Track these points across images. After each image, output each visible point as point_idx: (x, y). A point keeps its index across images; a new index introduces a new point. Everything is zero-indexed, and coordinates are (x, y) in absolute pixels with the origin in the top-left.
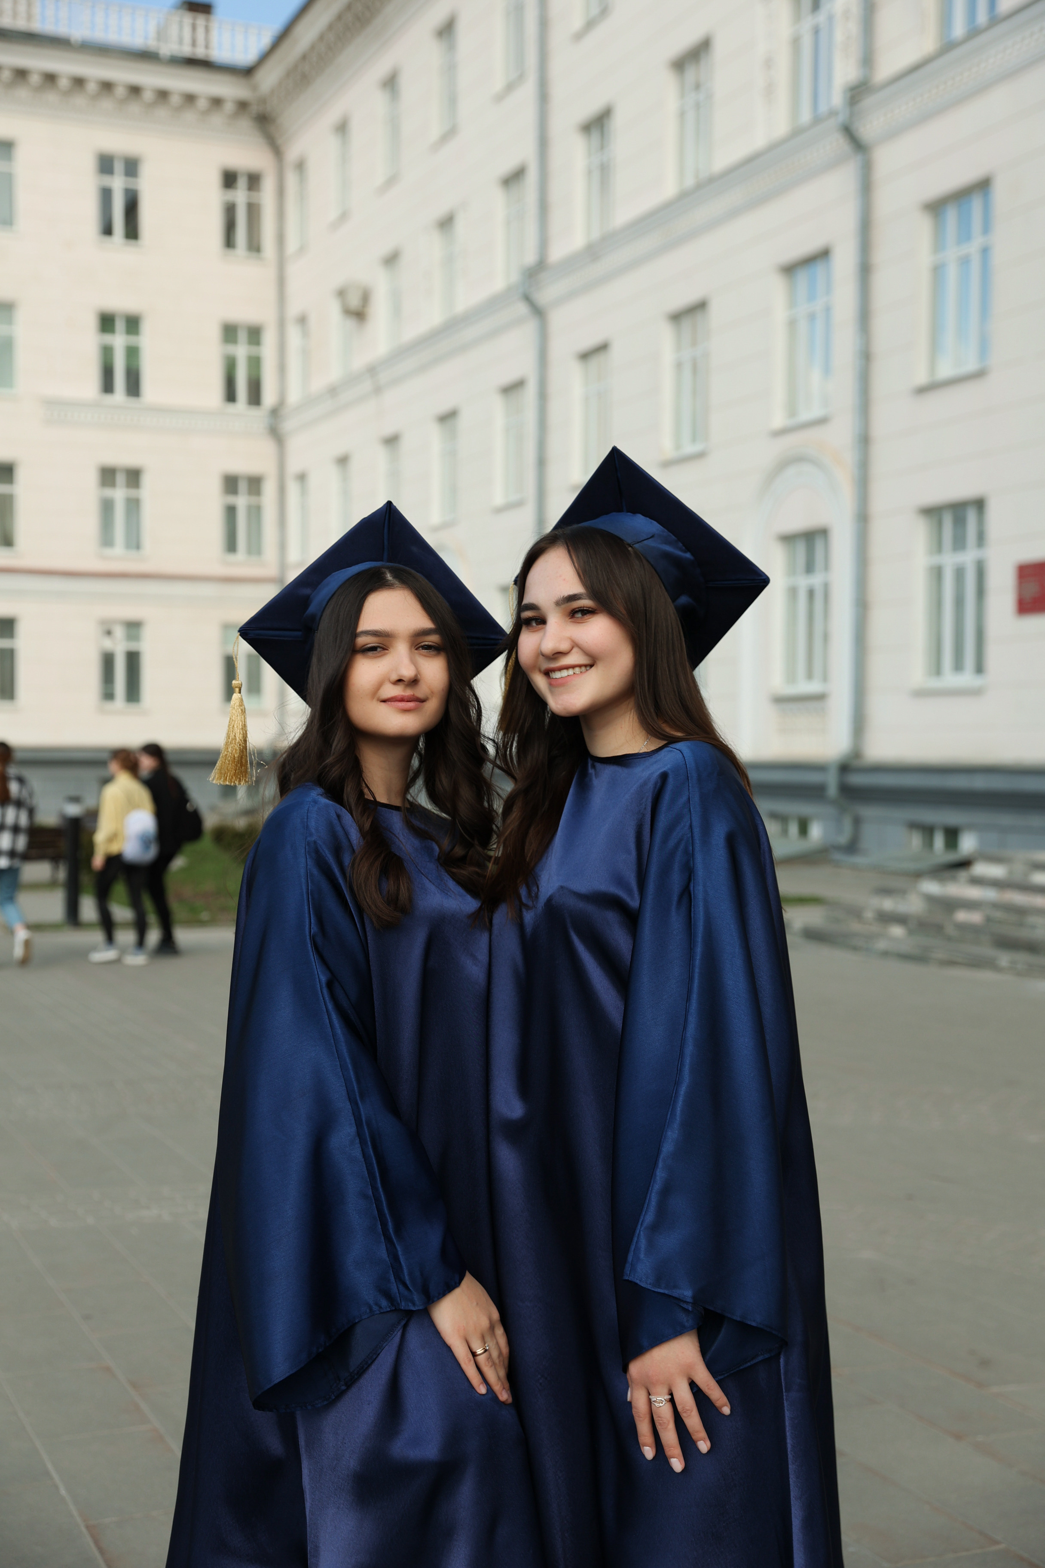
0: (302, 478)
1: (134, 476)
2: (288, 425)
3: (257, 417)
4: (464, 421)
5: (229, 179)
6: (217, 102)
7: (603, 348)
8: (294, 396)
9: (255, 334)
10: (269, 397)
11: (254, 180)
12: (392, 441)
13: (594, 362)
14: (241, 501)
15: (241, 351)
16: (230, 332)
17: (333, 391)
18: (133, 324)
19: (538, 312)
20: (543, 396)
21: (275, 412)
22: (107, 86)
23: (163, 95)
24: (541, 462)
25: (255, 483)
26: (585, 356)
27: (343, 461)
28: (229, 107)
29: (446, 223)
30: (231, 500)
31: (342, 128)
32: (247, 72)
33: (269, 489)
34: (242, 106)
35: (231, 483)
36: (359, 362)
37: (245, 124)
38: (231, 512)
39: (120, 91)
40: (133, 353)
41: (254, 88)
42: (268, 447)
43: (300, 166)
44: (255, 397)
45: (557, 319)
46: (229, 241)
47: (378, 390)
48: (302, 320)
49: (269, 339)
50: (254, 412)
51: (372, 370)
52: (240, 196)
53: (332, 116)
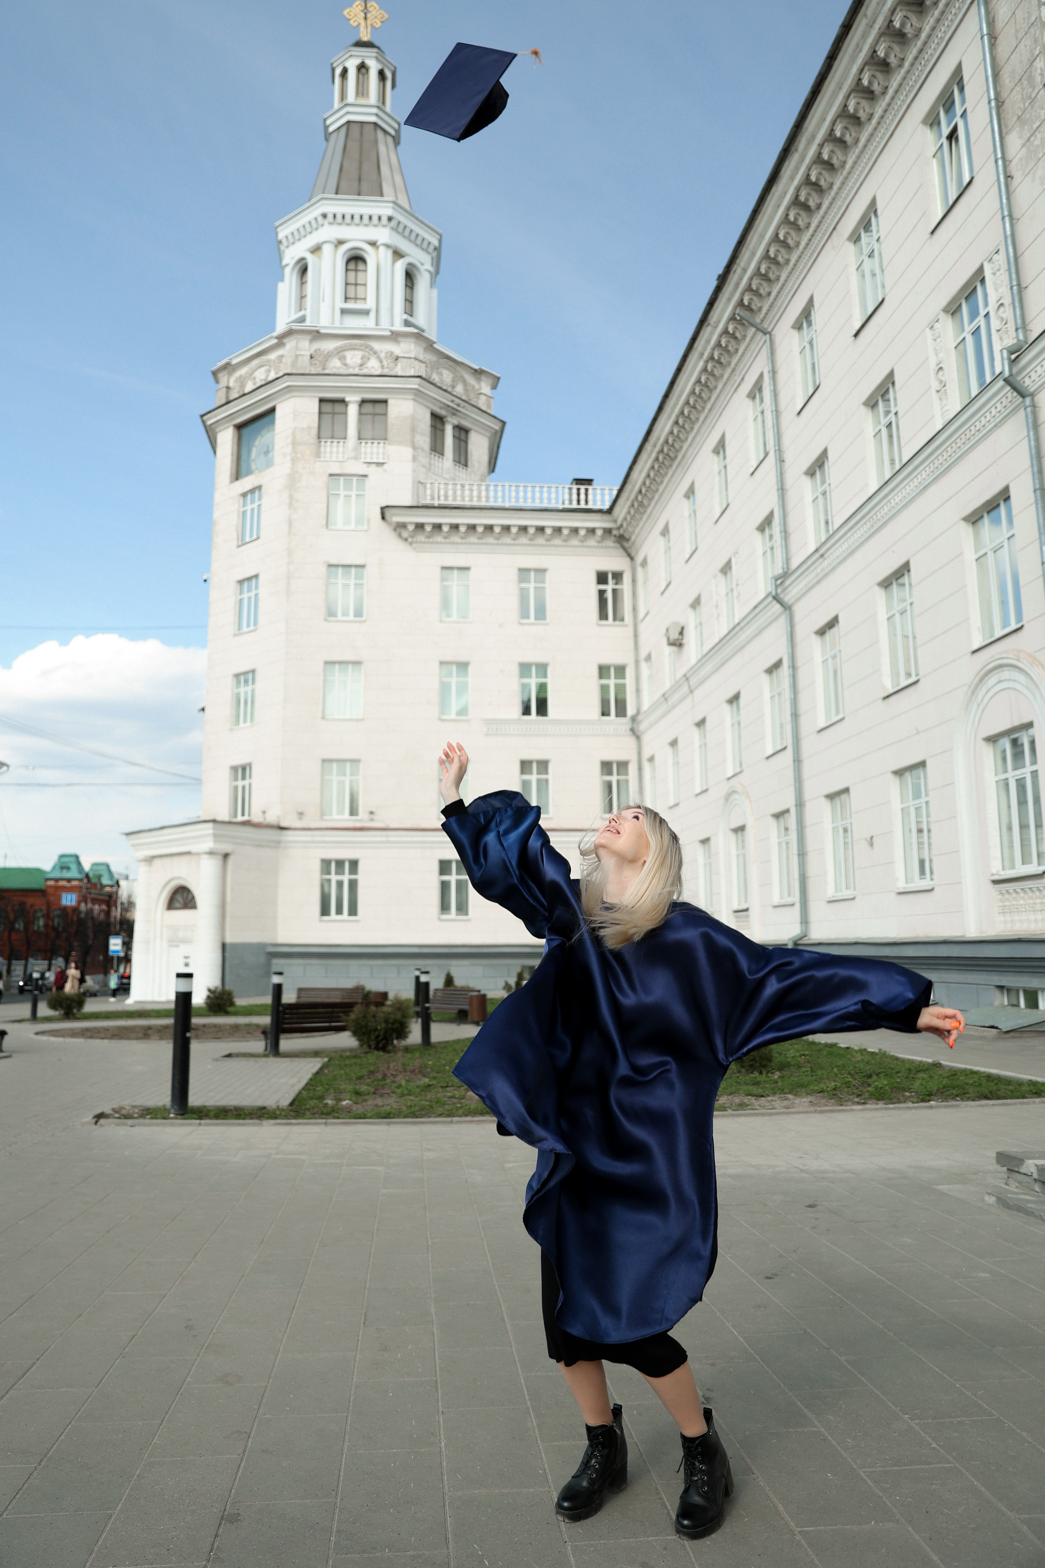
0: (651, 759)
1: (543, 765)
2: (642, 727)
3: (623, 724)
4: (743, 700)
5: (602, 578)
6: (592, 531)
7: (833, 623)
8: (645, 706)
9: (621, 671)
10: (630, 710)
11: (618, 576)
12: (701, 723)
13: (829, 634)
14: (614, 779)
15: (612, 682)
16: (603, 671)
17: (665, 697)
18: (542, 668)
19: (787, 608)
20: (794, 667)
21: (634, 719)
22: (524, 529)
23: (558, 530)
24: (795, 716)
25: (623, 766)
26: (821, 632)
27: (674, 743)
28: (599, 533)
29: (726, 569)
30: (608, 778)
31: (665, 532)
32: (610, 511)
33: (632, 768)
34: (608, 531)
35: (607, 767)
36: (680, 674)
37: (610, 543)
38: (609, 786)
39: (532, 531)
40: (542, 688)
41: (615, 521)
42: (631, 742)
43: (644, 563)
44: (621, 711)
45: (799, 610)
46: (603, 615)
47: (691, 692)
48: (648, 658)
49: (630, 672)
50: (621, 720)
51: (686, 678)
52: (609, 588)
53: (660, 526)
